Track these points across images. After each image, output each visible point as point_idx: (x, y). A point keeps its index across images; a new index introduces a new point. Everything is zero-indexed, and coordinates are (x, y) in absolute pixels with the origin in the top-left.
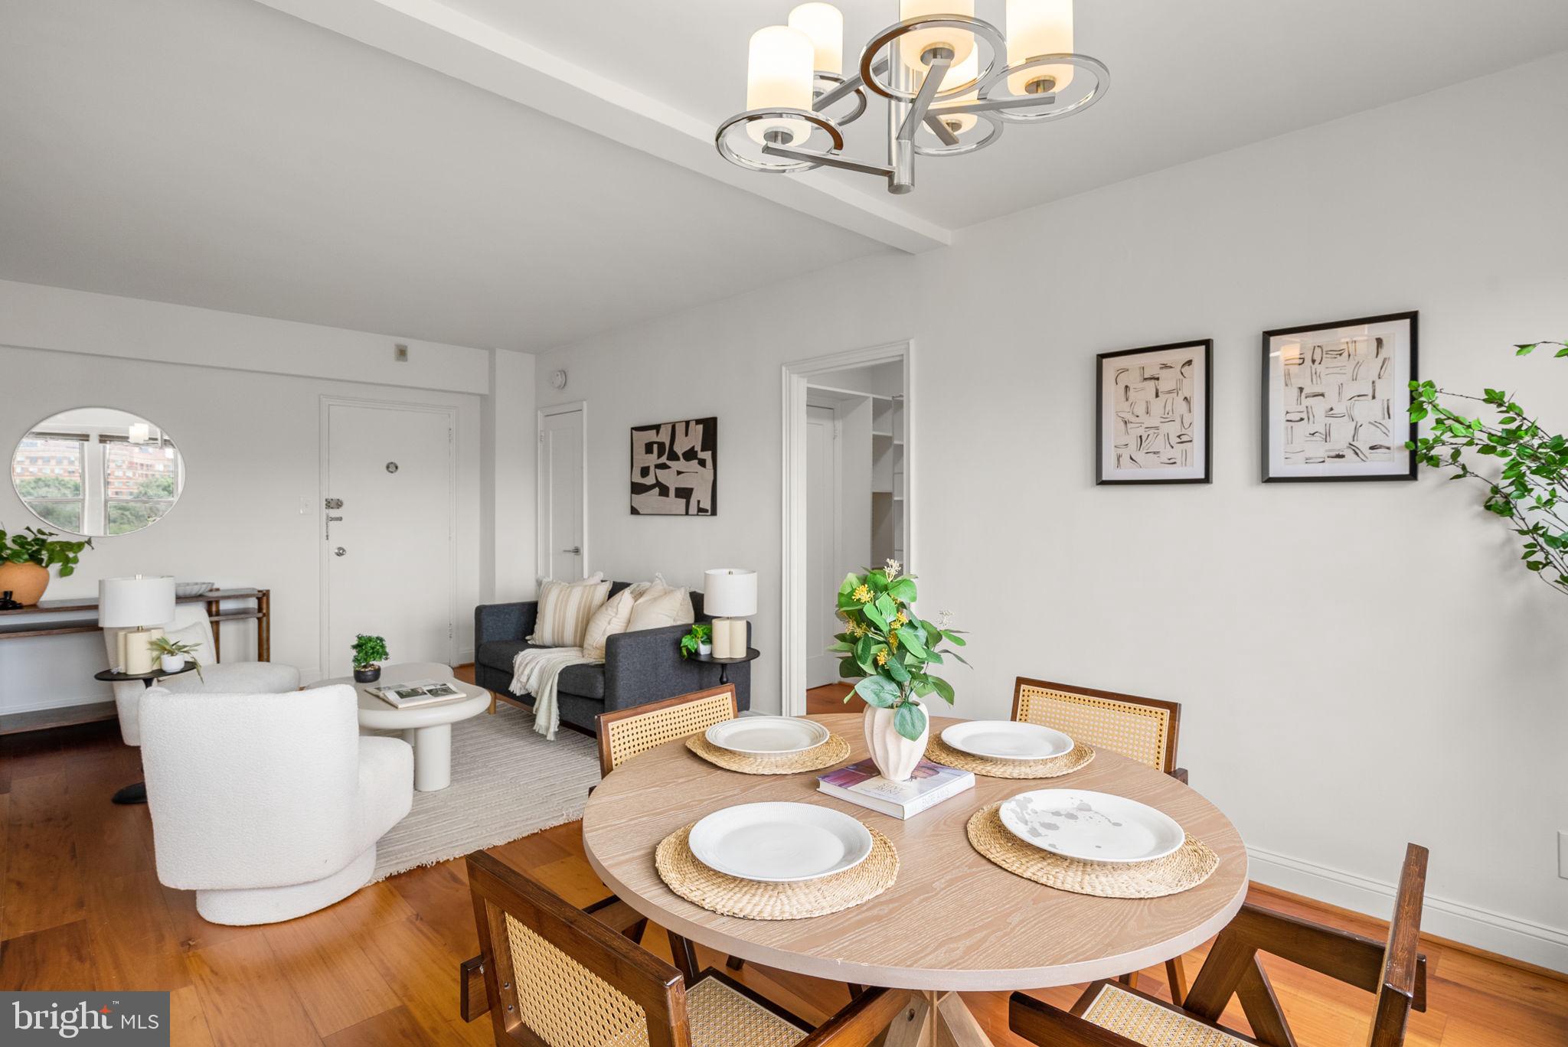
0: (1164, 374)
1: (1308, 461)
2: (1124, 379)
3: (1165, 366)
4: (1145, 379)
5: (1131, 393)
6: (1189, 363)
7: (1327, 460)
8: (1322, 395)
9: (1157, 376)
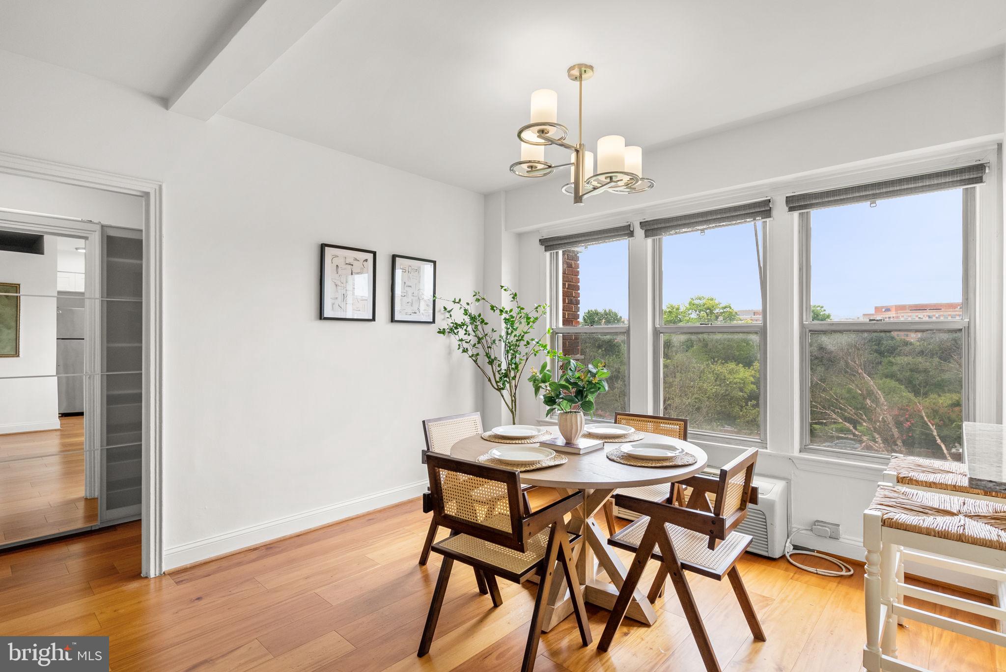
0: (355, 263)
1: (406, 314)
2: (336, 261)
3: (356, 260)
4: (347, 264)
5: (339, 269)
6: (366, 260)
7: (412, 314)
8: (411, 287)
9: (352, 264)
